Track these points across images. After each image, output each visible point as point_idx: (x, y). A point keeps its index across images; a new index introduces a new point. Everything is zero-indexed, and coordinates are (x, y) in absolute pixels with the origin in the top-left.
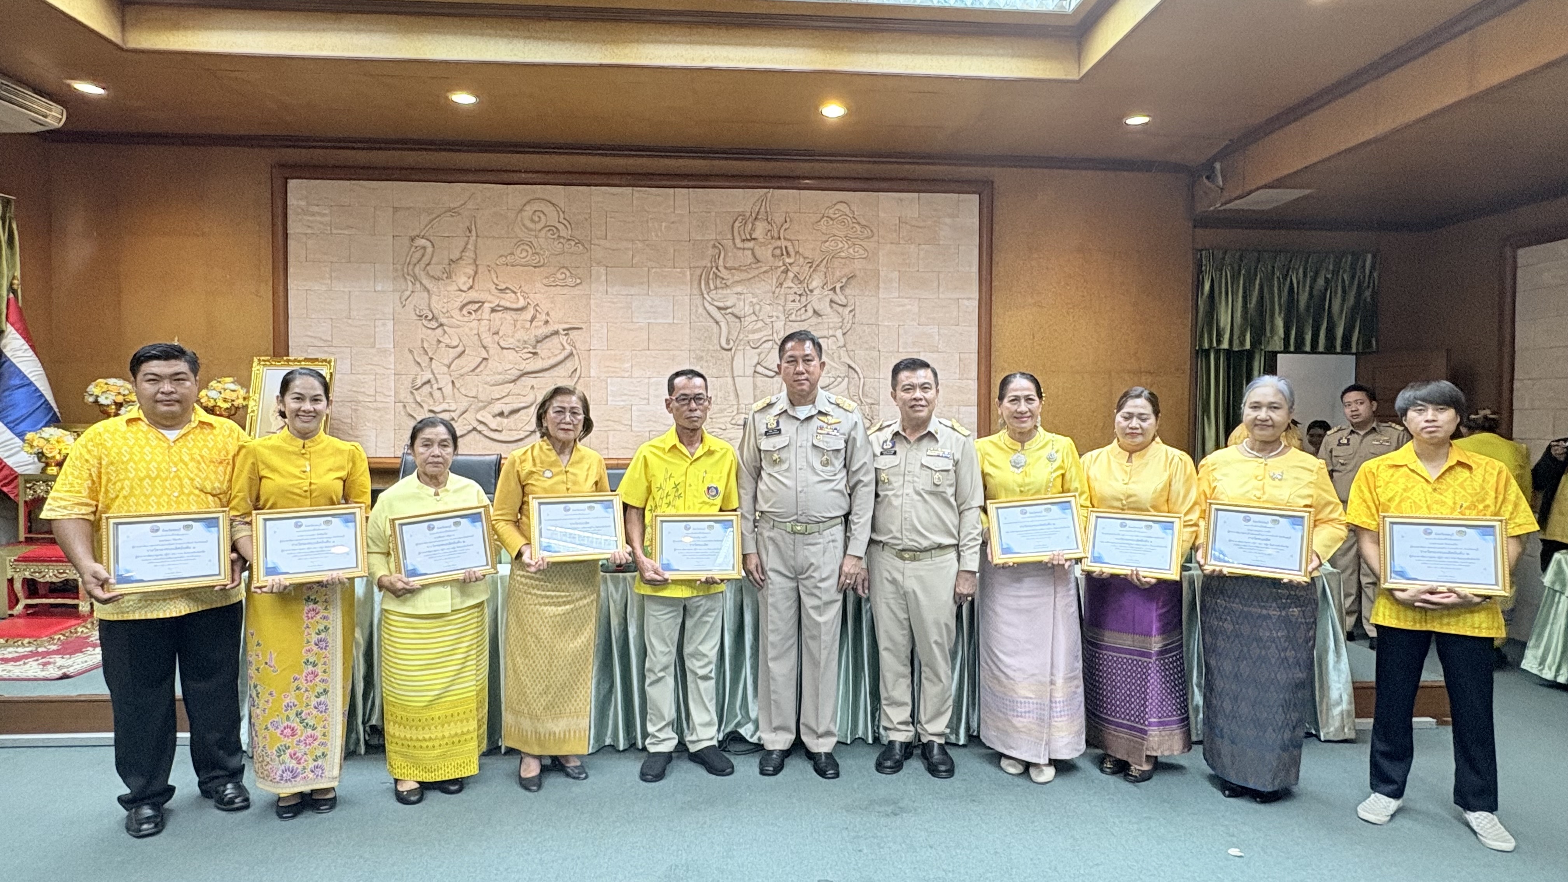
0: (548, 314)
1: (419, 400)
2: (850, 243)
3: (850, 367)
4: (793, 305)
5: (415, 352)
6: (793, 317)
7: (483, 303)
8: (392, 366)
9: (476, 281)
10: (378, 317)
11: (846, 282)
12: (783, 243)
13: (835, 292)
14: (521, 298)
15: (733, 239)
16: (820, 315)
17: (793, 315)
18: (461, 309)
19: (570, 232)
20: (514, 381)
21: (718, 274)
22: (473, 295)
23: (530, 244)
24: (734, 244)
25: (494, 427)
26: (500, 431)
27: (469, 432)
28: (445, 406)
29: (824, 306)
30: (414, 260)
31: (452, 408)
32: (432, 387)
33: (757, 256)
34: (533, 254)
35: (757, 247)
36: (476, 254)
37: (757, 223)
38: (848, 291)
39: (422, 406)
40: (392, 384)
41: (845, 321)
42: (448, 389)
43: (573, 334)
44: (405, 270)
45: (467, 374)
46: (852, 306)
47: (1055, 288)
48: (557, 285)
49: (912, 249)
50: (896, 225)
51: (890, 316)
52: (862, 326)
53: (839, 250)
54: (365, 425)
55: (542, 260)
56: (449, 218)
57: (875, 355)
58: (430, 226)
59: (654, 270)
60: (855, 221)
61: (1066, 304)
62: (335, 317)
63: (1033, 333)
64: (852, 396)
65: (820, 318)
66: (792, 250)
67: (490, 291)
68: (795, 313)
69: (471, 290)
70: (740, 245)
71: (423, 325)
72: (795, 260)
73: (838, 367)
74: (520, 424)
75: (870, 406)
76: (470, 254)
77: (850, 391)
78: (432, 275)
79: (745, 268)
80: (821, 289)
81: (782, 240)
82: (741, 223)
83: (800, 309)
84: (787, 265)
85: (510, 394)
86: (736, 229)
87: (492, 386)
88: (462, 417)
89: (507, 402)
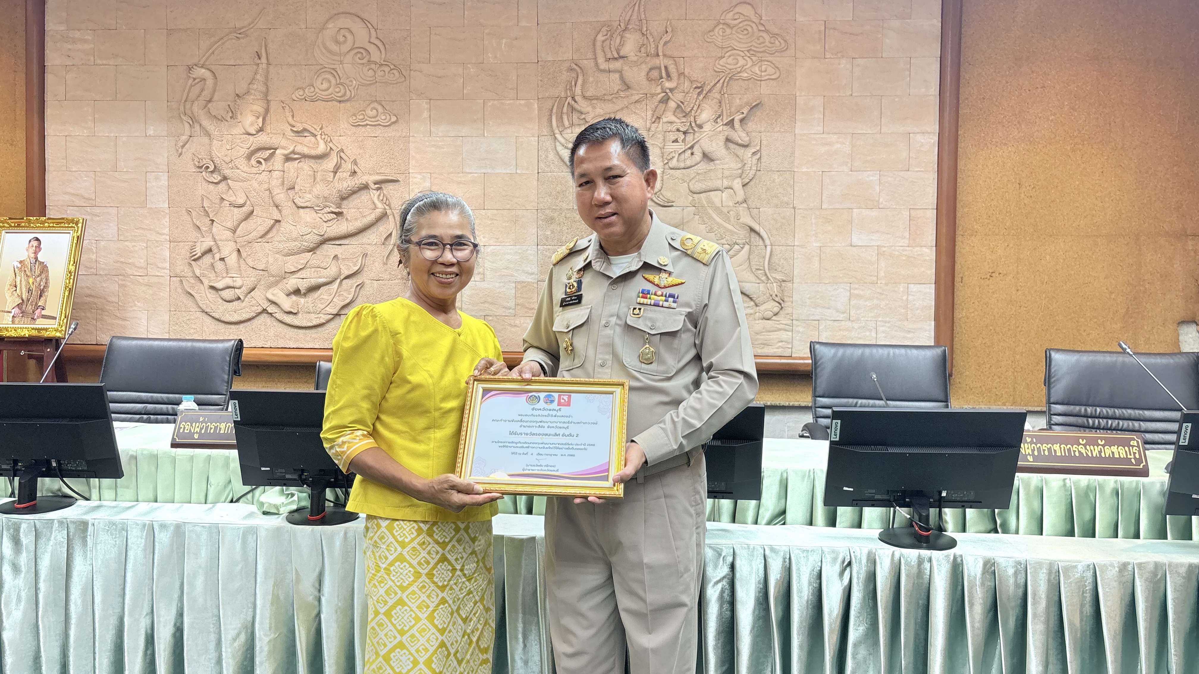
0: (355, 162)
1: (198, 272)
2: (754, 58)
3: (752, 230)
4: (675, 145)
5: (194, 214)
6: (674, 163)
7: (276, 149)
8: (166, 231)
9: (268, 121)
10: (149, 169)
11: (748, 114)
12: (661, 61)
13: (733, 127)
14: (322, 143)
15: (596, 59)
17: (675, 160)
18: (249, 157)
19: (383, 56)
20: (312, 250)
21: (575, 105)
22: (263, 139)
23: (334, 72)
24: (597, 64)
25: (288, 309)
26: (295, 314)
27: (259, 314)
28: (228, 281)
30: (192, 96)
31: (238, 284)
32: (214, 258)
33: (627, 81)
34: (337, 84)
35: (626, 68)
36: (267, 88)
37: (627, 35)
39: (202, 282)
40: (167, 253)
41: (747, 167)
42: (232, 260)
43: (388, 189)
44: (182, 108)
45: (255, 240)
46: (756, 145)
47: (1055, 115)
48: (367, 125)
49: (843, 66)
50: (820, 32)
51: (810, 159)
52: (770, 173)
53: (739, 70)
54: (135, 305)
55: (348, 92)
56: (234, 41)
57: (788, 214)
58: (211, 51)
59: (492, 102)
60: (763, 29)
61: (1070, 137)
62: (98, 170)
63: (1020, 180)
64: (754, 270)
65: (712, 164)
66: (675, 70)
67: (284, 134)
68: (676, 157)
69: (261, 133)
70: (603, 66)
71: (204, 178)
72: (678, 84)
73: (735, 230)
74: (320, 305)
75: (779, 284)
76: (259, 87)
77: (753, 263)
78: (213, 114)
79: (610, 98)
80: (713, 123)
81: (661, 57)
82: (606, 35)
83: (684, 151)
84: (668, 91)
85: (308, 266)
86: (598, 44)
87: (285, 256)
88: (249, 296)
89: (304, 276)
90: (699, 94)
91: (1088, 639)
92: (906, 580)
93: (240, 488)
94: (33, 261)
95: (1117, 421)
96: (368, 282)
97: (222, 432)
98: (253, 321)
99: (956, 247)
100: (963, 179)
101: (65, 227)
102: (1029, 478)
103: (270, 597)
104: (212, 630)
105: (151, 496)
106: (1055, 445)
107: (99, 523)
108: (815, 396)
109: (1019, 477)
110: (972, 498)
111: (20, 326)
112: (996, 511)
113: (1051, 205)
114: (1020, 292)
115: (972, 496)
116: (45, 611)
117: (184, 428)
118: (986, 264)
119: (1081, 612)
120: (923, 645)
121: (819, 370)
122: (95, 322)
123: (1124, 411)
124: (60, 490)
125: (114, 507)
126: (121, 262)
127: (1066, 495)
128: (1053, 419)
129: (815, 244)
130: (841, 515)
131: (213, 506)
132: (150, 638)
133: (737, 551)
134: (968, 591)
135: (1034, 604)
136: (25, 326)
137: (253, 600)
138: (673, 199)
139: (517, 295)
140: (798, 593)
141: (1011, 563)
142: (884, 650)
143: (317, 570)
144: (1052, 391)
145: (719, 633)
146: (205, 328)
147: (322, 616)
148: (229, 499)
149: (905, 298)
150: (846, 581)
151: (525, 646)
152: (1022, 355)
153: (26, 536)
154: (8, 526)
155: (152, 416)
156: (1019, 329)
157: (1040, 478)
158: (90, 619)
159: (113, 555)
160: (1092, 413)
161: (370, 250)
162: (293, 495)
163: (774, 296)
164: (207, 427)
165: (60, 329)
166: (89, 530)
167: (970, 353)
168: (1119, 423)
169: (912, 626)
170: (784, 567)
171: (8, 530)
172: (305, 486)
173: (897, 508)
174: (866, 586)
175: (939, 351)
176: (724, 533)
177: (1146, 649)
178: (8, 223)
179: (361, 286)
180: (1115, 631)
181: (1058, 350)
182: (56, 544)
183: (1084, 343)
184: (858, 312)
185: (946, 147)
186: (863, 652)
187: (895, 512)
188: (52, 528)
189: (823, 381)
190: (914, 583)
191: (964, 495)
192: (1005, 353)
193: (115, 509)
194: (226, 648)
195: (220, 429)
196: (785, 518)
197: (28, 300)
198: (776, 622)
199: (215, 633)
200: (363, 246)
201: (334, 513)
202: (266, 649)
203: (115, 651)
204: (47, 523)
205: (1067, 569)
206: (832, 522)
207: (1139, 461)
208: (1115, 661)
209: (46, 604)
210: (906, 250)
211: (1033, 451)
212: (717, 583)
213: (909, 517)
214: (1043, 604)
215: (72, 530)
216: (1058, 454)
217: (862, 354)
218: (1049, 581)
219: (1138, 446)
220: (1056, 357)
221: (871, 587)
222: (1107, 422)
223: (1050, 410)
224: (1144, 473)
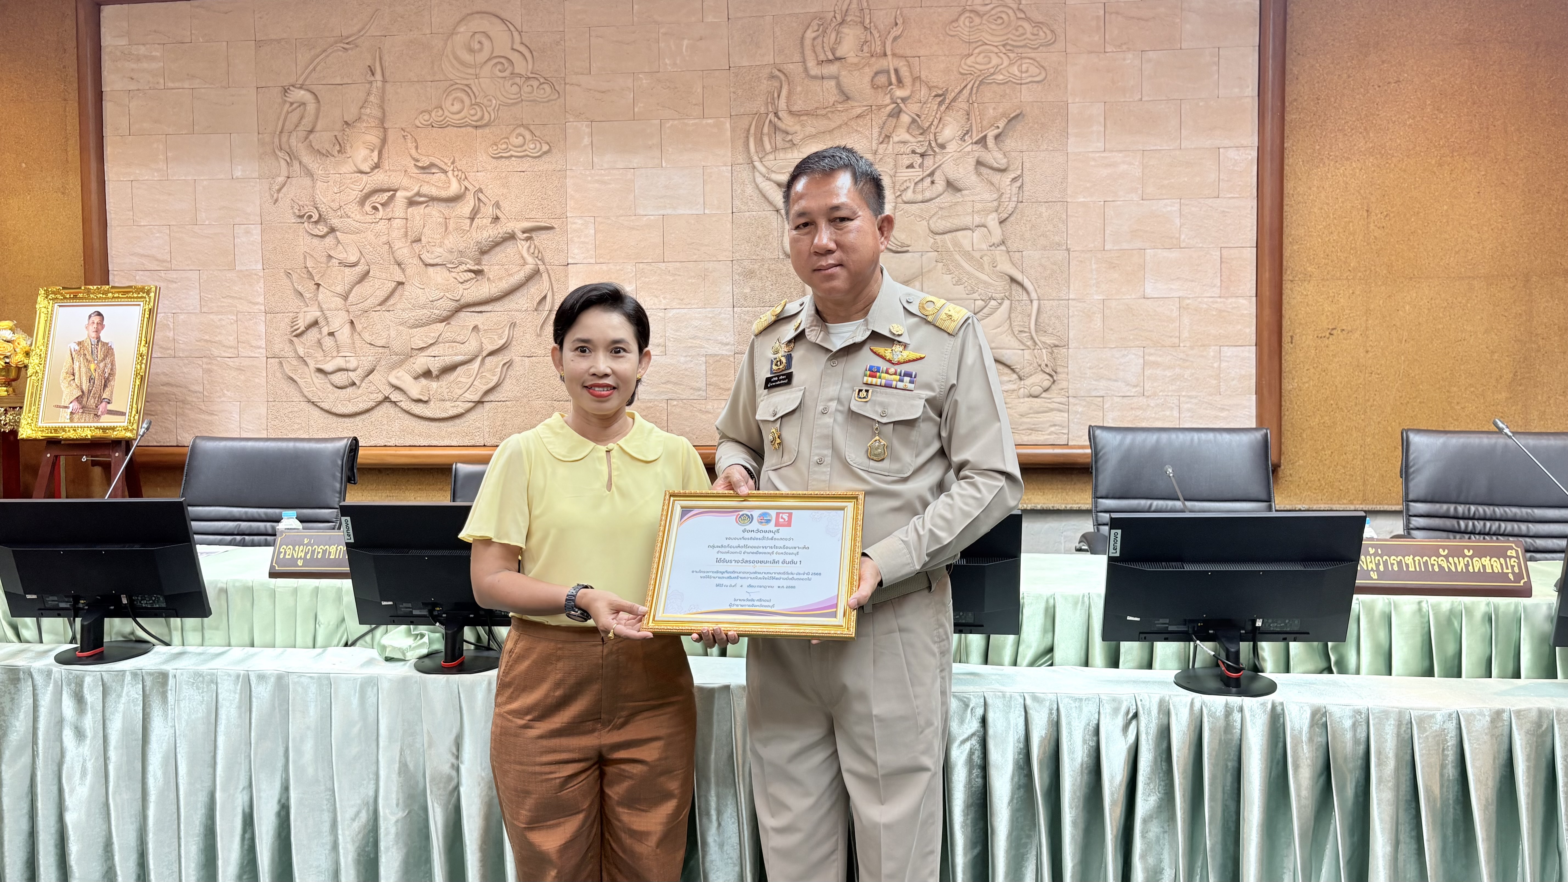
0: (497, 205)
1: (301, 351)
2: (1012, 55)
3: (1013, 280)
4: (911, 172)
5: (295, 276)
6: (909, 195)
7: (396, 191)
8: (261, 299)
9: (385, 155)
10: (237, 220)
11: (1005, 128)
12: (890, 63)
13: (985, 146)
14: (454, 181)
15: (804, 62)
16: (959, 190)
17: (910, 191)
18: (362, 202)
19: (530, 67)
20: (446, 319)
21: (779, 124)
22: (379, 178)
23: (467, 89)
24: (806, 70)
25: (416, 396)
26: (426, 402)
27: (380, 403)
28: (340, 362)
29: (964, 173)
30: (289, 126)
31: (351, 366)
32: (321, 333)
33: (846, 89)
34: (472, 105)
35: (843, 73)
36: (384, 113)
37: (845, 30)
38: (1009, 143)
40: (262, 328)
41: (1005, 198)
42: (344, 335)
43: (540, 238)
44: (276, 140)
45: (373, 309)
46: (1016, 169)
47: (1414, 119)
48: (512, 156)
49: (1129, 61)
50: (1098, 17)
51: (1088, 185)
52: (1035, 205)
53: (992, 70)
54: (224, 395)
55: (486, 114)
56: (340, 53)
57: (1060, 258)
58: (311, 67)
59: (671, 122)
60: (1023, 16)
61: (1436, 147)
62: (174, 223)
63: (1368, 205)
64: (1016, 333)
65: (958, 195)
66: (907, 74)
67: (406, 171)
68: (912, 187)
69: (376, 170)
70: (815, 71)
71: (307, 231)
72: (912, 92)
73: (991, 281)
74: (457, 390)
75: (1050, 350)
76: (374, 112)
77: (1014, 324)
78: (316, 148)
79: (824, 112)
80: (960, 142)
81: (890, 57)
82: (818, 30)
83: (922, 179)
84: (899, 101)
85: (440, 340)
86: (808, 42)
87: (411, 327)
88: (367, 379)
89: (437, 353)
90: (940, 104)
91: (1451, 810)
92: (1211, 736)
93: (356, 628)
94: (94, 341)
95: (1497, 523)
96: (517, 359)
97: (332, 557)
98: (372, 413)
99: (1284, 297)
100: (1292, 206)
101: (134, 298)
102: (1373, 601)
103: (397, 766)
104: (325, 807)
105: (247, 640)
106: (1407, 558)
107: (182, 674)
108: (1096, 497)
109: (1359, 601)
110: (1296, 629)
111: (80, 425)
112: (1330, 644)
113: (1411, 238)
114: (1370, 354)
115: (1296, 625)
116: (117, 785)
117: (285, 552)
118: (1323, 318)
119: (1442, 775)
120: (1234, 818)
121: (1100, 462)
122: (174, 417)
123: (1507, 509)
124: (133, 633)
125: (200, 654)
126: (206, 341)
127: (1422, 623)
128: (1413, 522)
129: (1096, 297)
130: (1125, 652)
131: (324, 651)
132: (248, 819)
133: (989, 701)
134: (1292, 748)
135: (1379, 764)
136: (86, 425)
137: (374, 768)
138: (909, 243)
139: (709, 372)
140: (1069, 754)
141: (1348, 712)
142: (1183, 827)
143: (455, 732)
144: (1411, 485)
145: (968, 807)
146: (312, 422)
147: (463, 790)
148: (343, 642)
149: (1216, 365)
150: (1131, 738)
151: (719, 825)
152: (1374, 437)
153: (91, 691)
154: (69, 679)
155: (247, 537)
156: (1369, 403)
157: (1387, 601)
158: (173, 795)
159: (200, 715)
160: (1464, 513)
161: (519, 317)
162: (422, 636)
163: (1043, 366)
164: (313, 552)
165: (130, 428)
166: (170, 683)
167: (1305, 436)
168: (1500, 526)
169: (1219, 796)
170: (1050, 720)
171: (69, 685)
172: (438, 624)
173: (1198, 642)
174: (1158, 745)
175: (1259, 435)
176: (972, 677)
177: (1528, 822)
178: (62, 294)
179: (509, 364)
180: (1487, 800)
181: (1419, 431)
182: (129, 702)
183: (1457, 420)
184: (1155, 384)
185: (1268, 165)
186: (1155, 829)
187: (1195, 648)
188: (123, 681)
189: (1106, 476)
190: (1220, 740)
191: (1286, 624)
192: (1351, 435)
193: (202, 657)
194: (343, 829)
195: (330, 553)
196: (1052, 658)
197: (90, 391)
198: (1041, 791)
199: (329, 811)
200: (510, 313)
201: (476, 658)
202: (393, 830)
203: (206, 835)
204: (117, 676)
205: (1421, 720)
206: (1114, 662)
207: (1518, 577)
208: (1488, 839)
209: (118, 778)
210: (1217, 302)
211: (1378, 565)
212: (964, 742)
213: (1213, 653)
214: (1391, 764)
215: (148, 683)
216: (1410, 569)
217: (1158, 441)
218: (1398, 735)
219: (1518, 557)
220: (1416, 439)
221: (1165, 745)
222: (1485, 525)
223: (1408, 509)
224: (1526, 592)
